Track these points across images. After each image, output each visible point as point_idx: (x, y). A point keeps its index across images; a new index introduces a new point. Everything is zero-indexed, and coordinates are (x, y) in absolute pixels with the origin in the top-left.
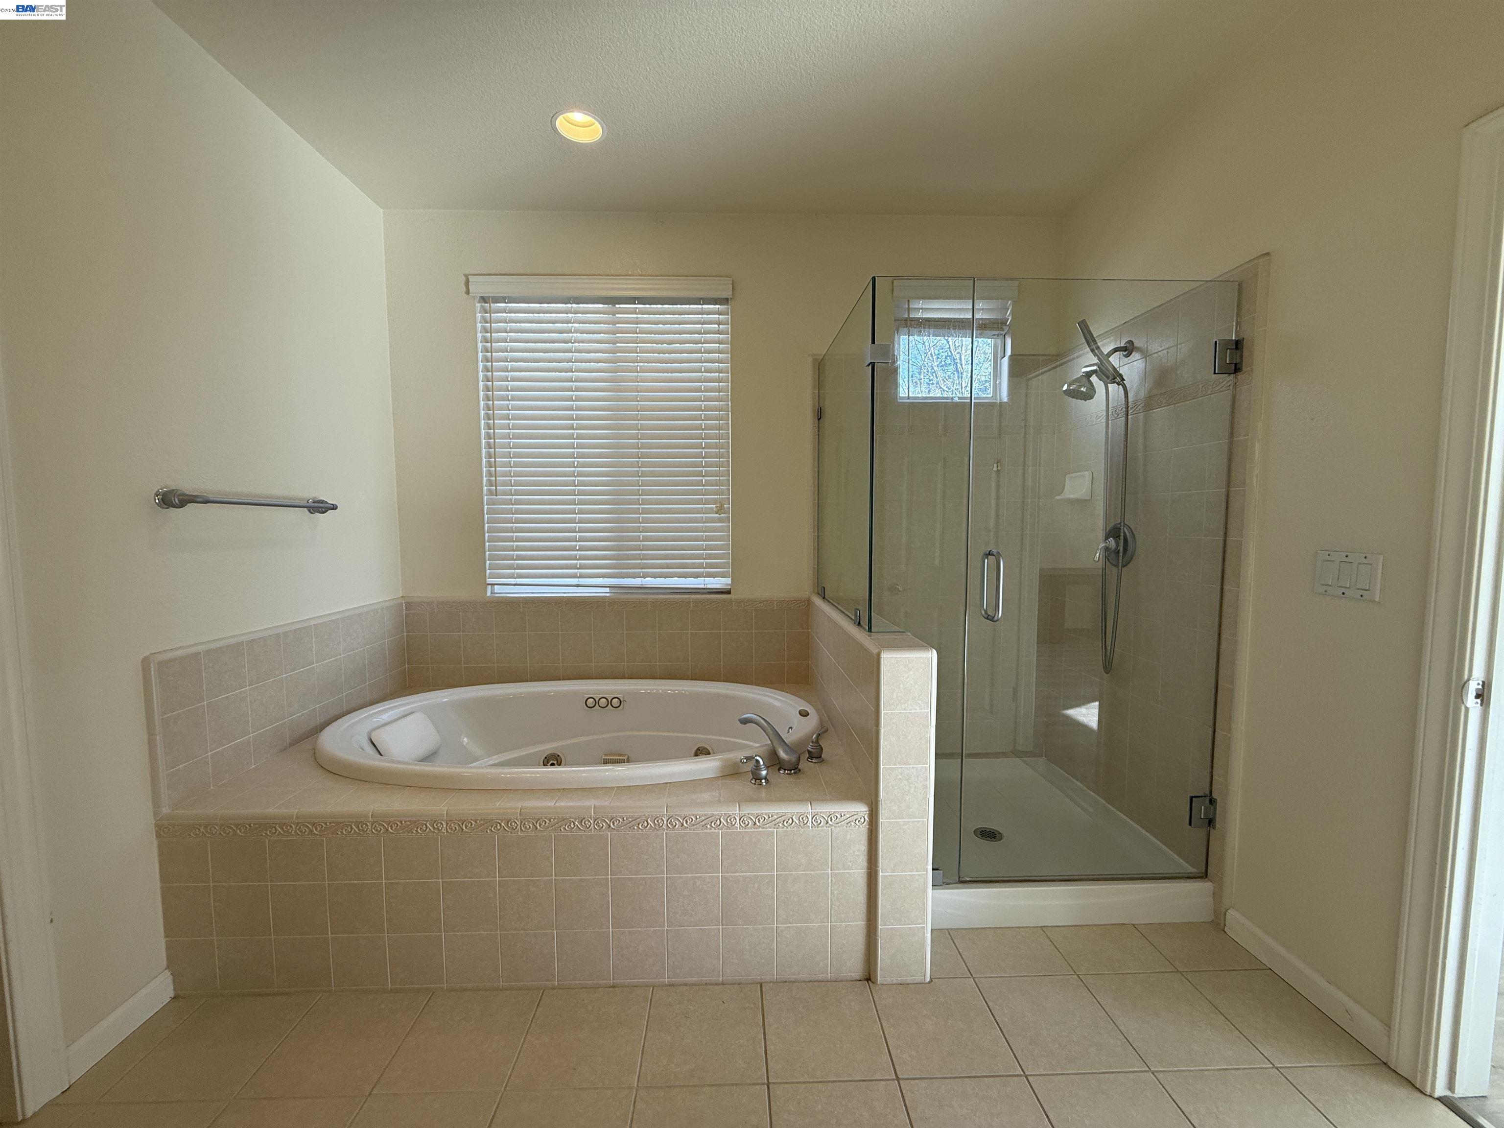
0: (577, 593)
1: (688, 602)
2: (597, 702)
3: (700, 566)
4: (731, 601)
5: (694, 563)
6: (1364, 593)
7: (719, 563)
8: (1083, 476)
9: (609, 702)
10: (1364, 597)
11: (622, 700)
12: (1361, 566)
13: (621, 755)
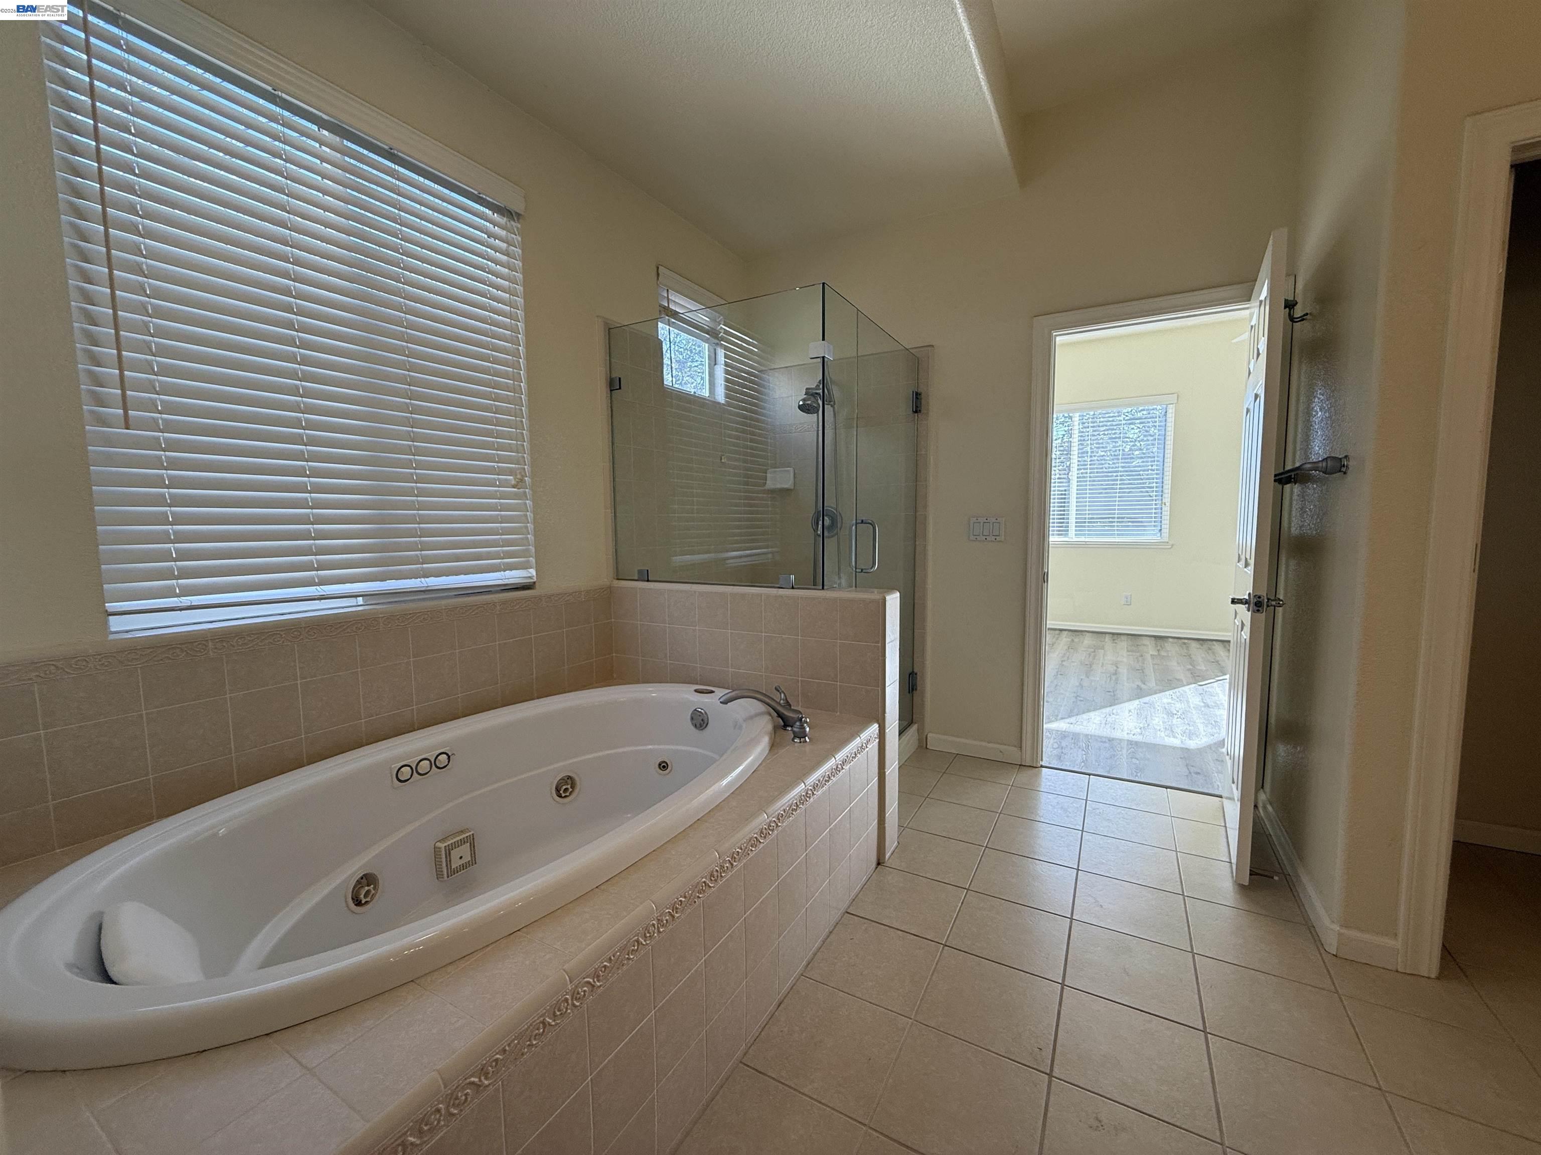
0: (306, 611)
1: (494, 604)
2: (415, 770)
3: (496, 556)
4: (540, 598)
5: (489, 553)
6: (997, 538)
7: (515, 550)
8: (788, 471)
9: (434, 763)
10: (997, 539)
11: (450, 754)
12: (985, 524)
13: (462, 832)
